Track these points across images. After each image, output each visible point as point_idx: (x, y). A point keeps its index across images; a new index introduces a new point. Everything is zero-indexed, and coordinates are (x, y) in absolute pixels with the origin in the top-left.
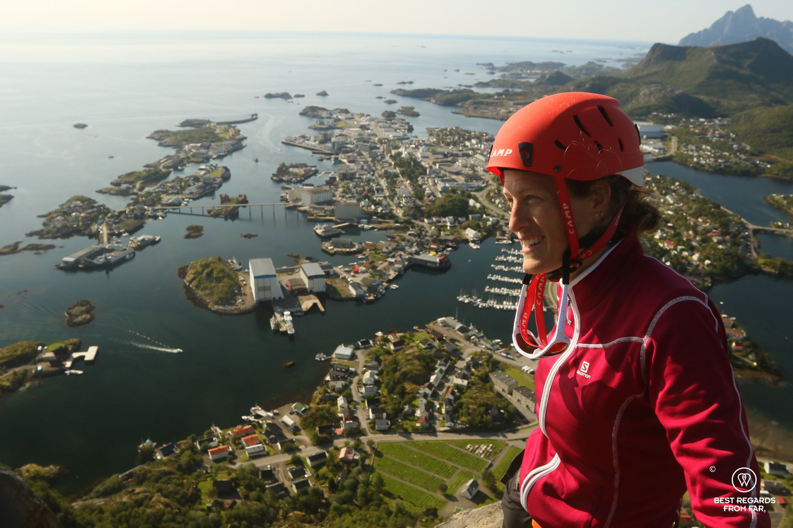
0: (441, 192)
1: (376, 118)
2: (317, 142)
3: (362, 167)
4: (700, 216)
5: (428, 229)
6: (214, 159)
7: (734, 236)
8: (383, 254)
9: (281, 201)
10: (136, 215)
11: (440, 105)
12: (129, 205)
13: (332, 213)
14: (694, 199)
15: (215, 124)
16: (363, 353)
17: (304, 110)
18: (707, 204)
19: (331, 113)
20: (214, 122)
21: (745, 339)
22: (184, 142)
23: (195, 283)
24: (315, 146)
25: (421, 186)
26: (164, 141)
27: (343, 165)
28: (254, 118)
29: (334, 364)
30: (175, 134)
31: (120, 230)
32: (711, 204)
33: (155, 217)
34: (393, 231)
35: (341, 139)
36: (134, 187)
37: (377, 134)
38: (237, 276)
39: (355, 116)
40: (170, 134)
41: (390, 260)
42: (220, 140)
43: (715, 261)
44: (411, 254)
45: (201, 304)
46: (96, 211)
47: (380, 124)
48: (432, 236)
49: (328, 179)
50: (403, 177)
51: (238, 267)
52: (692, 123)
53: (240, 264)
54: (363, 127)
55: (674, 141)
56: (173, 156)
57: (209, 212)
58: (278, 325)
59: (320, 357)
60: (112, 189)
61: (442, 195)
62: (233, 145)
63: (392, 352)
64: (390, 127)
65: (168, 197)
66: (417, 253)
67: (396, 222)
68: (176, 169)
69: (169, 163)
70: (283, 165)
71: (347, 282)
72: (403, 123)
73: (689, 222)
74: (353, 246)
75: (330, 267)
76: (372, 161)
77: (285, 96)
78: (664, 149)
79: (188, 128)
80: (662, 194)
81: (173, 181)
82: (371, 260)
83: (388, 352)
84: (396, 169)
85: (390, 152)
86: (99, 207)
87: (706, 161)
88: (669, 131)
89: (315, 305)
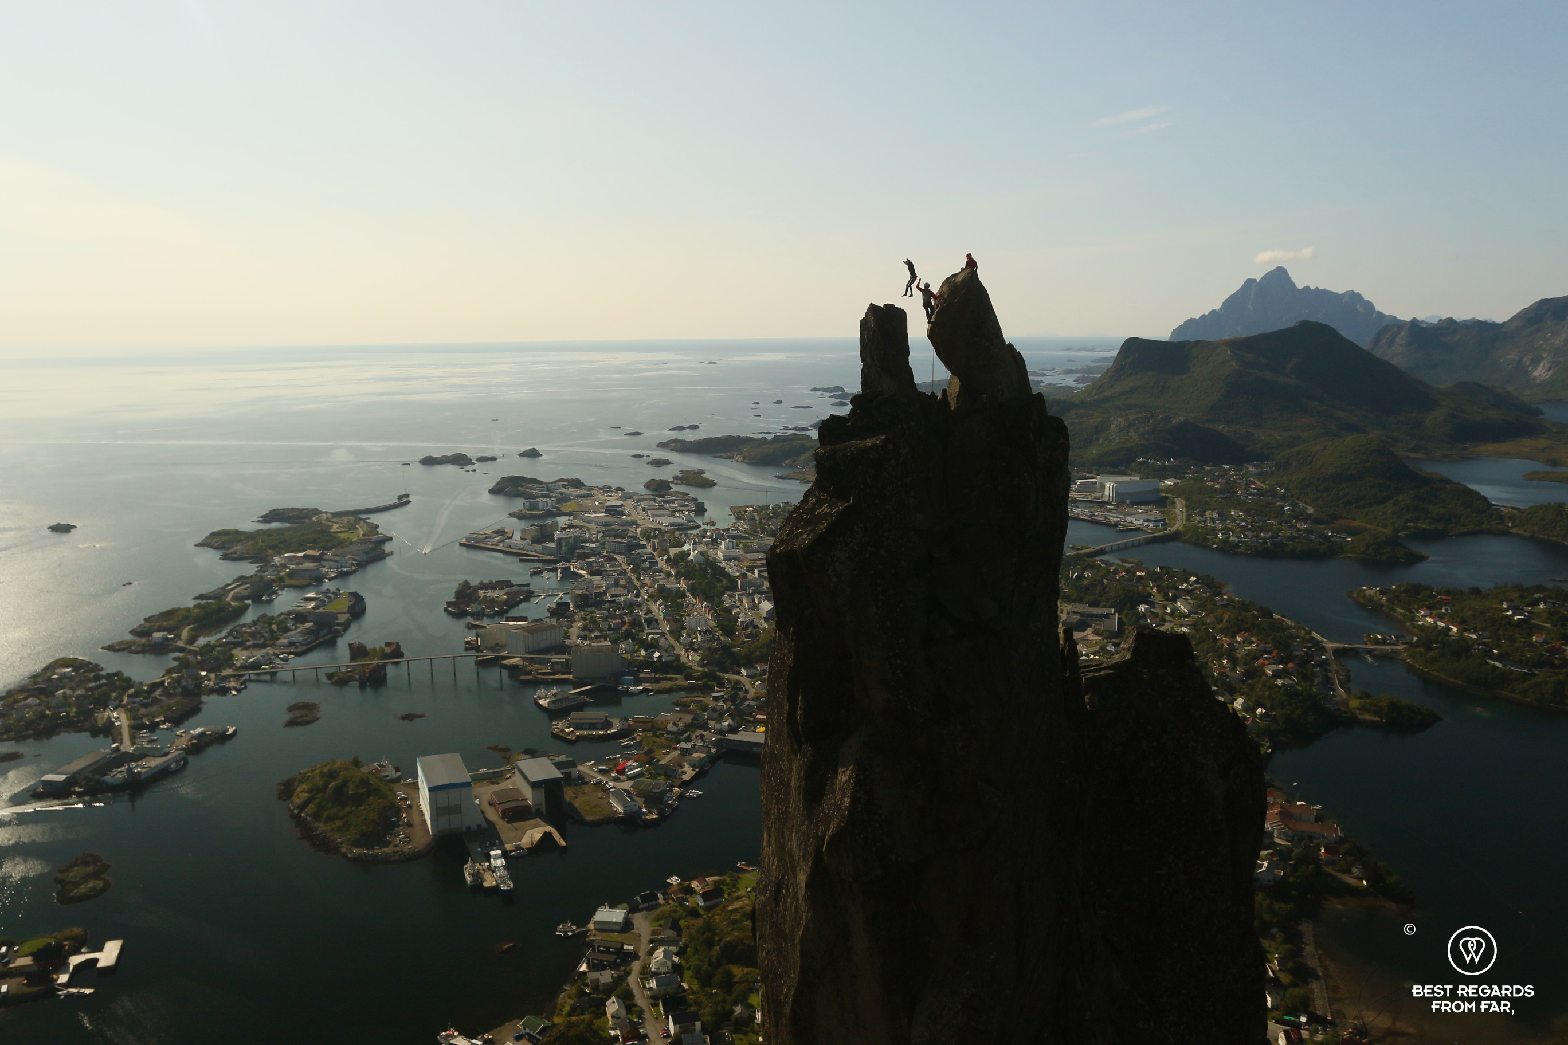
0: (766, 619)
1: (635, 493)
2: (528, 541)
3: (617, 581)
4: (1238, 632)
5: (748, 686)
6: (330, 579)
7: (1304, 662)
8: (669, 736)
9: (467, 649)
10: (184, 688)
11: (751, 464)
12: (169, 672)
13: (566, 667)
14: (1224, 602)
15: (330, 516)
16: (646, 918)
17: (498, 484)
18: (1248, 611)
19: (549, 487)
20: (326, 512)
21: (1341, 841)
22: (270, 551)
23: (311, 808)
24: (523, 549)
25: (728, 611)
26: (231, 551)
27: (581, 580)
28: (403, 501)
29: (593, 941)
30: (251, 536)
31: (154, 717)
32: (1256, 610)
33: (224, 691)
34: (683, 693)
35: (573, 533)
36: (178, 637)
37: (639, 522)
38: (392, 791)
39: (595, 492)
40: (242, 537)
41: (683, 745)
42: (341, 544)
43: (1273, 708)
44: (721, 732)
45: (325, 846)
46: (104, 684)
47: (643, 504)
48: (757, 698)
49: (553, 606)
50: (695, 596)
51: (394, 775)
52: (1208, 473)
53: (397, 770)
54: (612, 511)
55: (1180, 506)
56: (252, 577)
57: (330, 676)
58: (477, 876)
59: (566, 929)
60: (134, 643)
61: (770, 624)
62: (367, 553)
63: (701, 912)
64: (661, 508)
65: (246, 653)
66: (733, 730)
67: (688, 677)
68: (257, 598)
69: (243, 590)
70: (466, 584)
71: (606, 791)
72: (685, 500)
73: (1219, 643)
74: (610, 725)
75: (573, 764)
76: (633, 571)
77: (460, 460)
78: (1163, 520)
79: (275, 525)
80: (1167, 599)
81: (254, 623)
82: (646, 749)
83: (694, 913)
84: (679, 583)
85: (668, 553)
86: (109, 676)
87: (1239, 537)
88: (1169, 489)
89: (547, 836)
